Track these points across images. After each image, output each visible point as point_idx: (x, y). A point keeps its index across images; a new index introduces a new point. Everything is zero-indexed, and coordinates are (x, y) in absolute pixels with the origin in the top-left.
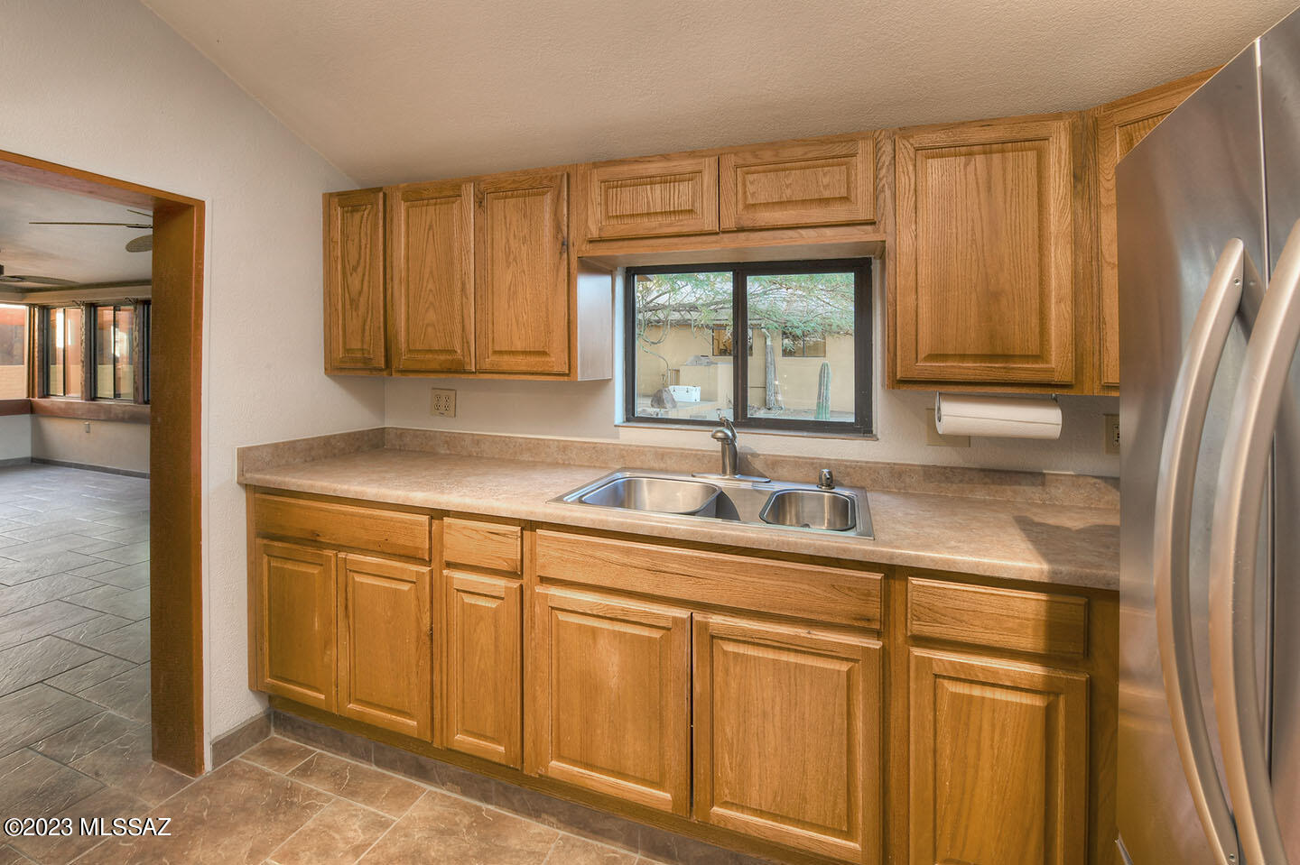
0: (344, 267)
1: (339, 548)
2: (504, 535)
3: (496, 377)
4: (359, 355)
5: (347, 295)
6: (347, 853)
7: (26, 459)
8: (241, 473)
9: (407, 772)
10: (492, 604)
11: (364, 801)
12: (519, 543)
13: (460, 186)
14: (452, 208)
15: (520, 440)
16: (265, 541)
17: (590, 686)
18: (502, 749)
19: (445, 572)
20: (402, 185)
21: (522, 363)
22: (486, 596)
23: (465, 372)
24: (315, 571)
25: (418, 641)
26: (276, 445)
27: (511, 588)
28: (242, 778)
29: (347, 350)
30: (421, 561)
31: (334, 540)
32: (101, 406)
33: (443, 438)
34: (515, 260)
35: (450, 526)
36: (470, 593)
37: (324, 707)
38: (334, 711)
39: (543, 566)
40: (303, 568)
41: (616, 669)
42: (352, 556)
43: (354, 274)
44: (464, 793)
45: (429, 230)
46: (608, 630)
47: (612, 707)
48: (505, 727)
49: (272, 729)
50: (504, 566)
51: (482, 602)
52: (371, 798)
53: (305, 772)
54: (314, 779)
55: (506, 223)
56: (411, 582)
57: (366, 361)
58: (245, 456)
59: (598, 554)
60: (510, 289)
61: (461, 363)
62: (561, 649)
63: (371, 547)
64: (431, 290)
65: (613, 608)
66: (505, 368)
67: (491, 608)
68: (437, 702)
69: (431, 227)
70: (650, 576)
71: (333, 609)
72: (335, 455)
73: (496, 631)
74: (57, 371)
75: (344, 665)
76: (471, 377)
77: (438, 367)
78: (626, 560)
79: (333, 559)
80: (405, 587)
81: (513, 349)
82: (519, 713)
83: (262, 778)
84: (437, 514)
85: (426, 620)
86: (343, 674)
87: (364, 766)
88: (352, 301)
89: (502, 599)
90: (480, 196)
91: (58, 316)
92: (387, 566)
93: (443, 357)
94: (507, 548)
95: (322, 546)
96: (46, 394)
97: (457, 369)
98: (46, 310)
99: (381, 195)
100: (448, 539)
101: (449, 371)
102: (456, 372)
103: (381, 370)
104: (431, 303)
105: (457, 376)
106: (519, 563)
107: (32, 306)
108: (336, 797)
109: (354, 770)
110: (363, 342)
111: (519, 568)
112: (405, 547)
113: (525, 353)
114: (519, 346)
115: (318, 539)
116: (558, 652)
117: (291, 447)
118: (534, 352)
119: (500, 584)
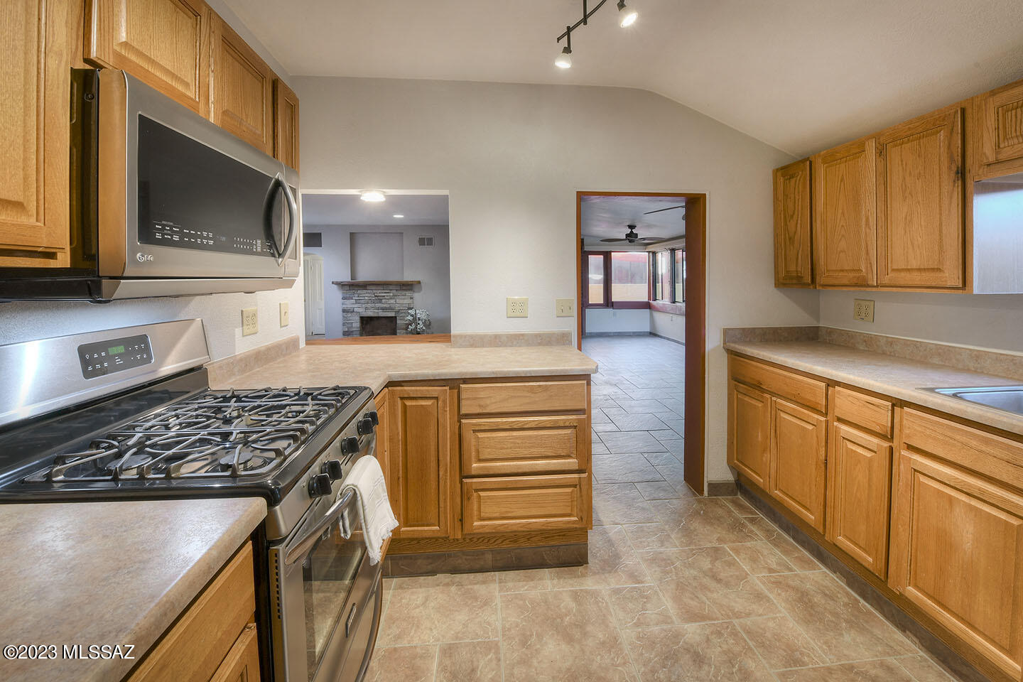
0: (785, 217)
1: (773, 394)
2: (878, 406)
3: (894, 289)
4: (795, 274)
5: (787, 235)
6: (764, 568)
7: (647, 332)
8: (724, 343)
9: (812, 552)
10: (869, 454)
11: (781, 552)
12: (890, 414)
13: (864, 144)
14: (858, 161)
15: (931, 345)
16: (736, 383)
17: (946, 543)
18: (870, 560)
19: (835, 424)
20: (822, 153)
21: (917, 278)
22: (863, 447)
23: (868, 286)
24: (760, 405)
25: (816, 465)
26: (743, 329)
27: (882, 446)
28: (720, 507)
29: (788, 272)
30: (819, 412)
31: (770, 388)
32: (676, 306)
33: (862, 337)
34: (910, 194)
35: (839, 391)
36: (852, 442)
37: (762, 486)
38: (768, 491)
39: (908, 436)
40: (754, 402)
41: (970, 536)
42: (779, 400)
43: (791, 221)
44: (849, 584)
45: (841, 181)
46: (965, 502)
47: (965, 566)
48: (874, 545)
49: (739, 493)
50: (877, 429)
51: (860, 450)
52: (786, 552)
53: (752, 521)
54: (755, 526)
55: (902, 164)
56: (813, 425)
57: (799, 278)
58: (726, 332)
59: (958, 437)
60: (906, 218)
61: (864, 279)
62: (920, 504)
63: (789, 397)
64: (843, 226)
65: (970, 485)
66: (902, 283)
67: (867, 457)
68: (828, 510)
69: (842, 180)
70: (1010, 468)
71: (769, 431)
72: (781, 341)
73: (870, 474)
74: (659, 286)
75: (773, 465)
76: (874, 289)
77: (847, 283)
78: (984, 448)
79: (769, 400)
80: (810, 427)
81: (909, 267)
82: (884, 539)
83: (730, 512)
84: (831, 383)
85: (823, 453)
86: (773, 472)
87: (786, 536)
88: (790, 239)
89: (875, 452)
90: (880, 147)
91: (659, 256)
92: (800, 411)
93: (852, 275)
94: (881, 417)
95: (764, 391)
96: (655, 300)
97: (862, 284)
98: (654, 253)
99: (808, 162)
100: (838, 401)
101: (856, 285)
102: (862, 286)
103: (809, 285)
104: (843, 236)
105: (862, 289)
106: (889, 429)
107: (649, 252)
108: (765, 541)
109: (779, 535)
110: (797, 266)
111: (889, 432)
112: (810, 401)
113: (919, 270)
114: (914, 264)
115: (762, 386)
116: (919, 506)
117: (753, 331)
118: (928, 269)
119: (874, 441)
